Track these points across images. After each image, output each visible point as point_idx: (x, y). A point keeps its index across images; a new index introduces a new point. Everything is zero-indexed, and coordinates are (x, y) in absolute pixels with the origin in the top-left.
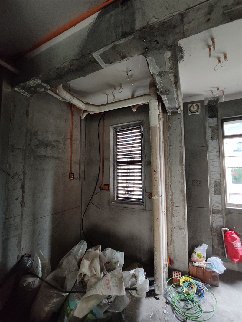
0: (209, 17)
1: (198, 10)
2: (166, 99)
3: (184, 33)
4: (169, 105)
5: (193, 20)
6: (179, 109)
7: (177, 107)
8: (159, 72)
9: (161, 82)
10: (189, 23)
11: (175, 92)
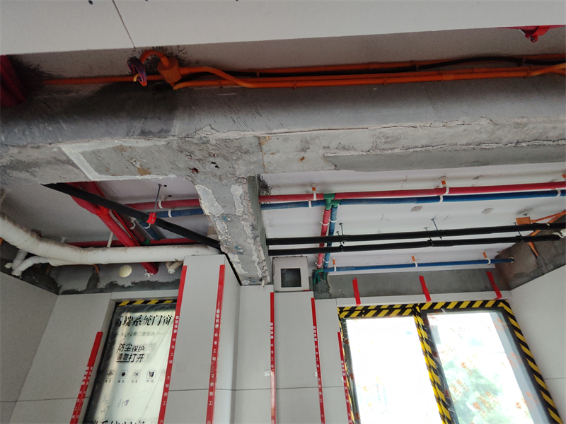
0: (303, 154)
1: (286, 140)
2: (239, 261)
3: (264, 165)
4: (244, 272)
5: (278, 152)
6: (263, 281)
7: (260, 277)
8: (223, 214)
9: (227, 231)
10: (273, 154)
11: (253, 253)
